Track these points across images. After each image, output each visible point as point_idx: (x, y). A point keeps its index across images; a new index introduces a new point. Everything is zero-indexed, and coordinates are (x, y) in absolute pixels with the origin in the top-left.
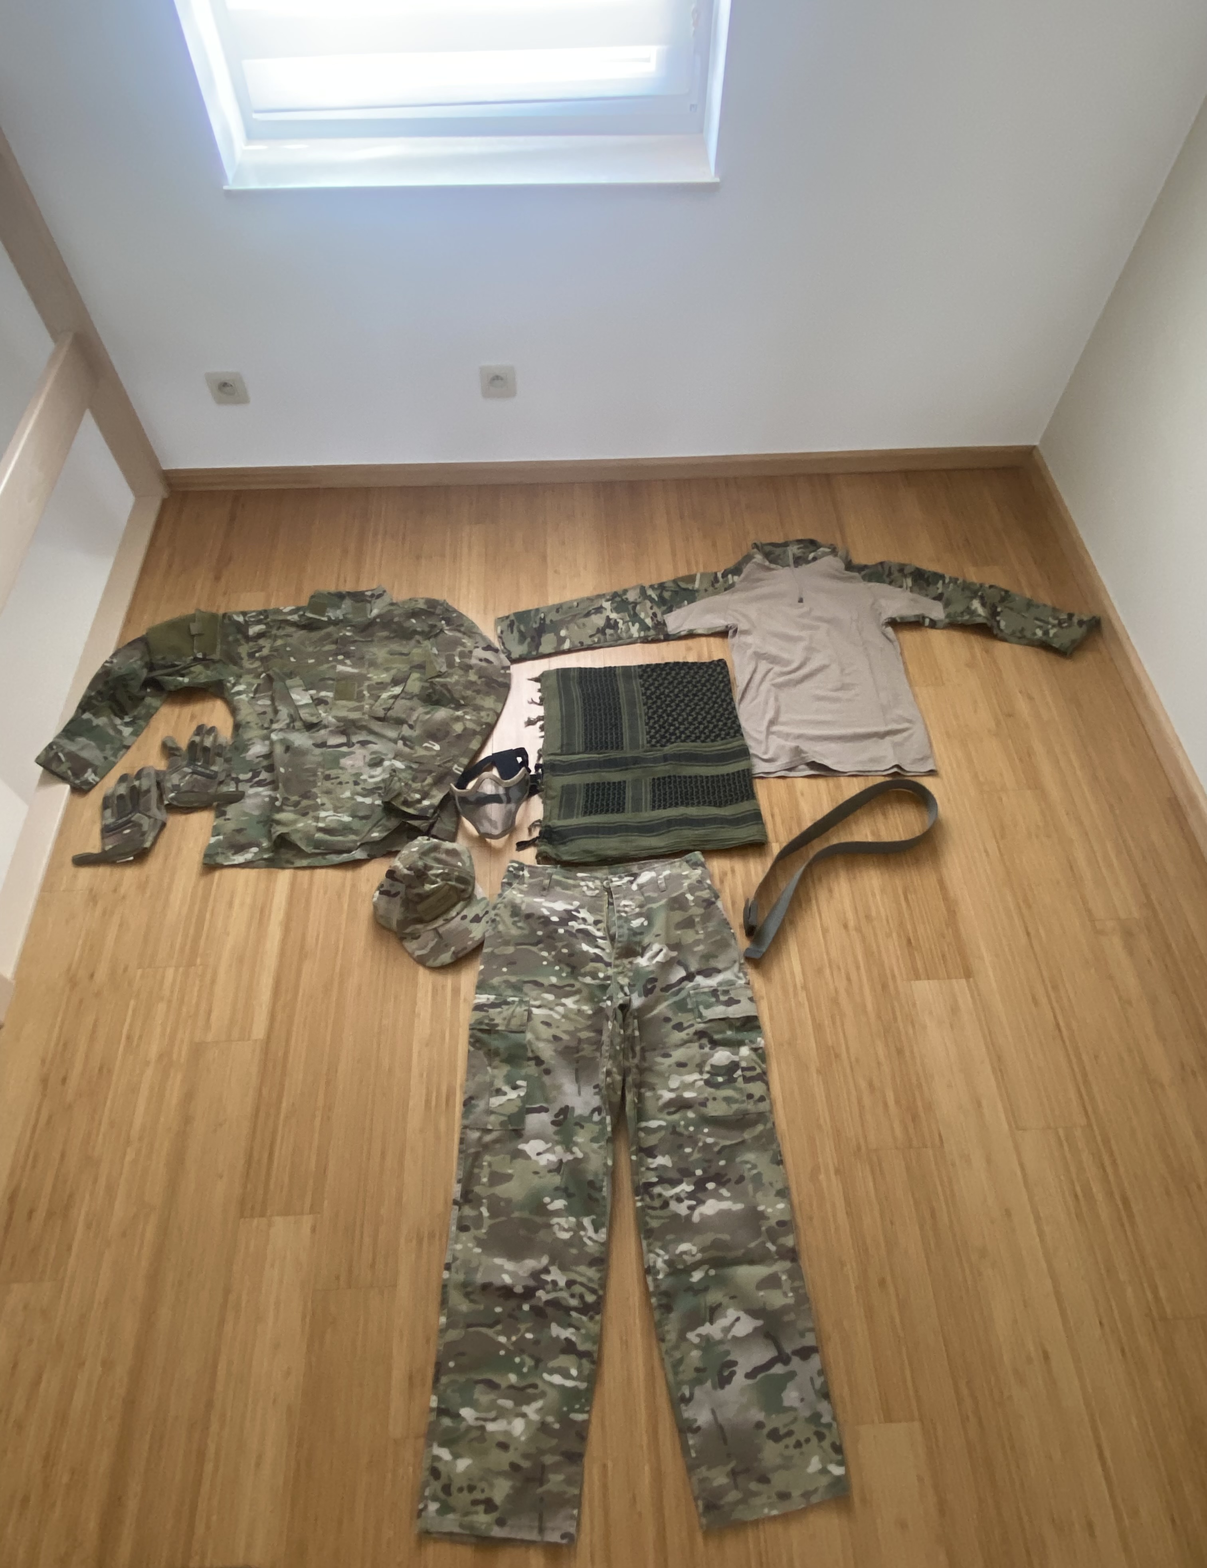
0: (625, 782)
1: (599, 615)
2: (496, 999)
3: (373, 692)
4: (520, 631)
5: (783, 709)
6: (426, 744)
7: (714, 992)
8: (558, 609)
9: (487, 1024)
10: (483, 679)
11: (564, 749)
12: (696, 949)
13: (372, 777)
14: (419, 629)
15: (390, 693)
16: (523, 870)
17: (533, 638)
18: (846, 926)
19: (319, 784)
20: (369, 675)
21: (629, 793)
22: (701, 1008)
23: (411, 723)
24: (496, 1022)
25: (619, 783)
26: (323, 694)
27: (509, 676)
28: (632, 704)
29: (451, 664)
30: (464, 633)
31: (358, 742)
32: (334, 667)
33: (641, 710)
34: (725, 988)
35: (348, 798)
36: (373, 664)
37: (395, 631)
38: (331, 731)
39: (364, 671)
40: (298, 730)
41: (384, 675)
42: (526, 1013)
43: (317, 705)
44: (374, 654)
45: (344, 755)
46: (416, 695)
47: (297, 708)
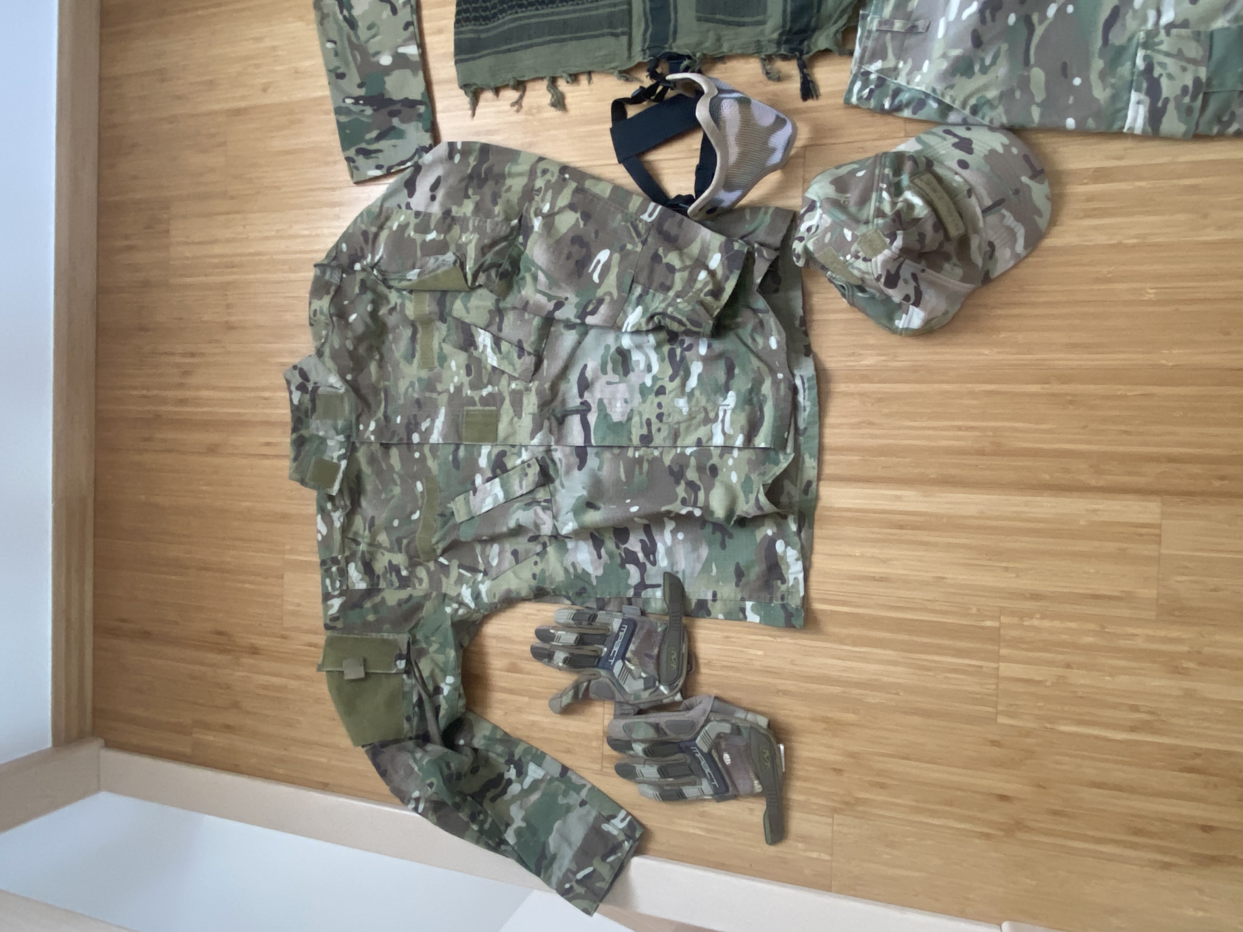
1: (353, 2)
2: (1138, 90)
3: (485, 380)
4: (379, 138)
6: (596, 277)
8: (337, 75)
9: (1194, 98)
10: (470, 192)
11: (620, 29)
13: (649, 368)
14: (369, 308)
15: (489, 350)
16: (867, 73)
17: (393, 114)
19: (656, 453)
20: (452, 390)
23: (551, 306)
24: (1189, 82)
26: (483, 462)
27: (467, 148)
29: (441, 248)
30: (381, 228)
31: (581, 395)
32: (434, 448)
35: (689, 401)
36: (430, 385)
37: (370, 349)
38: (558, 442)
39: (444, 398)
40: (552, 495)
41: (453, 364)
42: (1174, 31)
43: (505, 470)
44: (412, 384)
45: (604, 415)
46: (498, 301)
47: (509, 500)
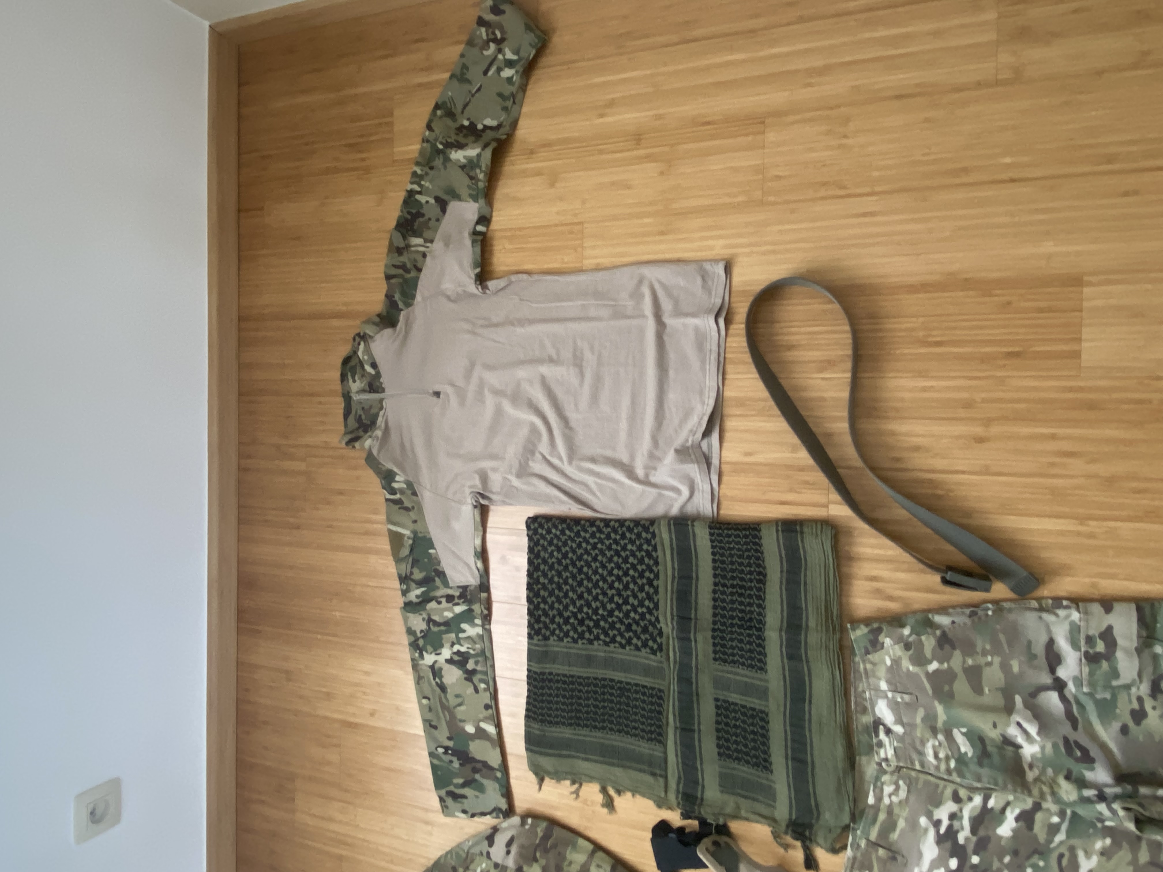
0: (717, 700)
1: (443, 673)
4: (464, 785)
5: (609, 453)
7: (1092, 659)
8: (430, 726)
11: (658, 772)
12: (1016, 668)
17: (475, 771)
18: (980, 440)
21: (734, 697)
22: (1115, 683)
25: (717, 707)
28: (589, 661)
30: (466, 866)
33: (598, 650)
34: (1083, 642)
